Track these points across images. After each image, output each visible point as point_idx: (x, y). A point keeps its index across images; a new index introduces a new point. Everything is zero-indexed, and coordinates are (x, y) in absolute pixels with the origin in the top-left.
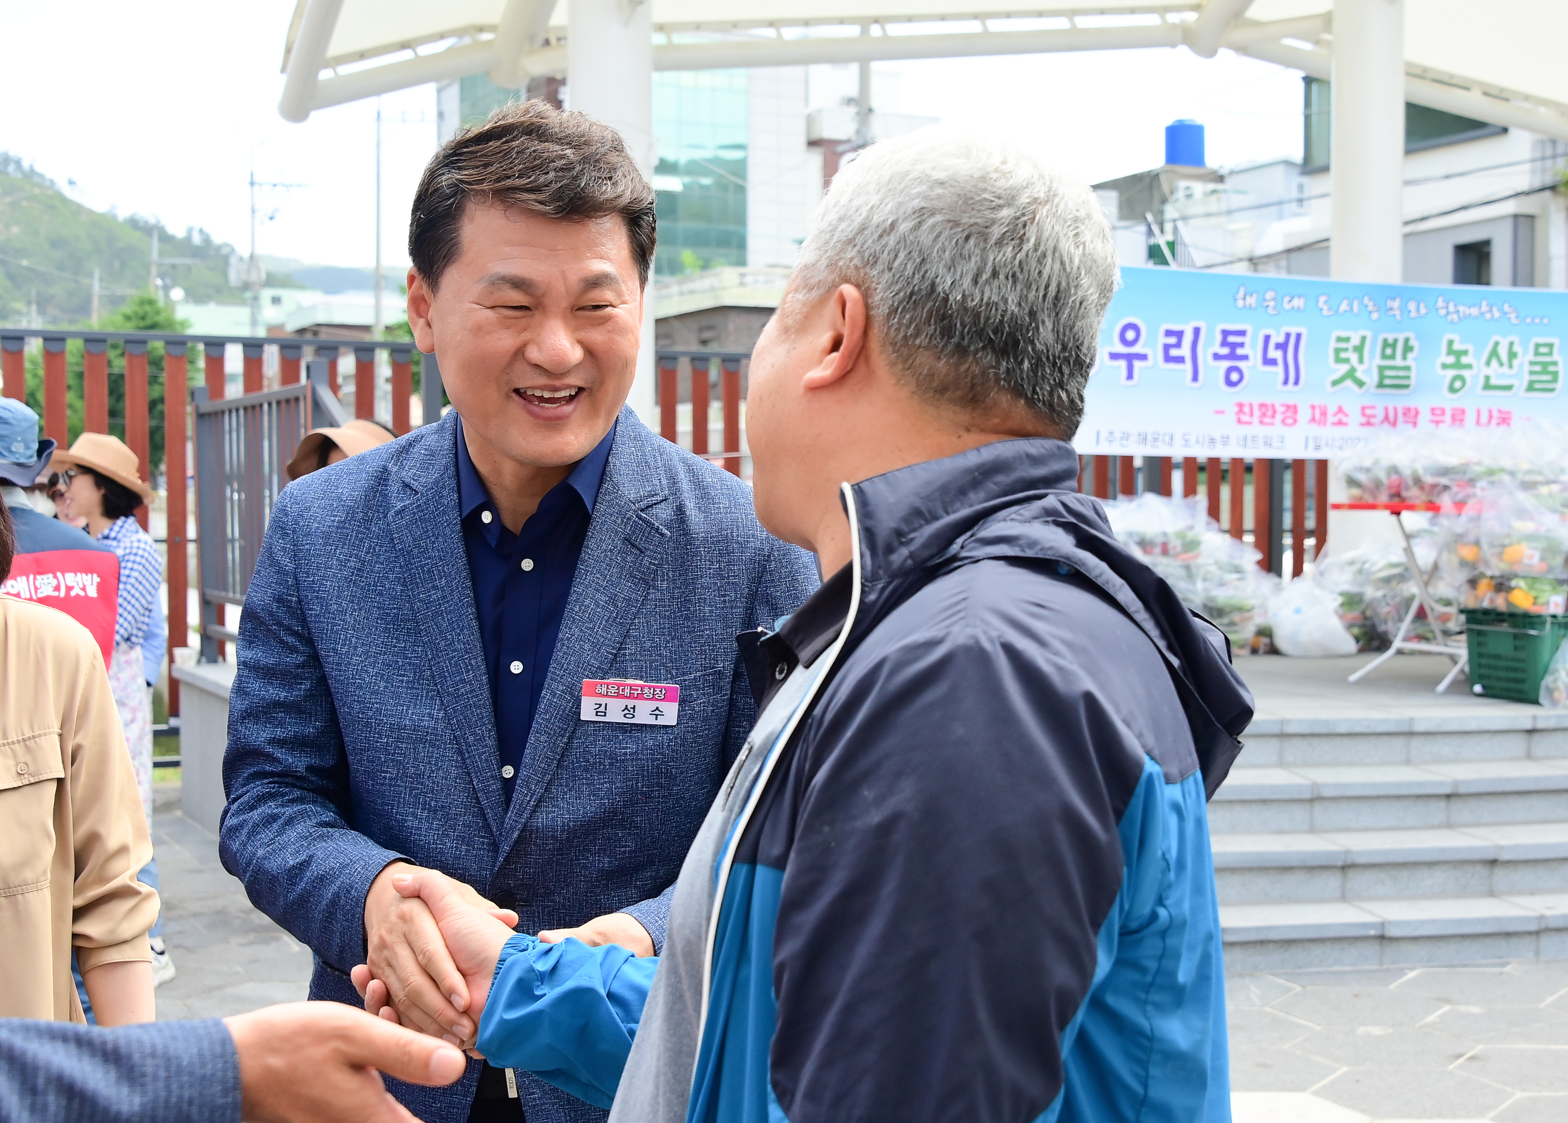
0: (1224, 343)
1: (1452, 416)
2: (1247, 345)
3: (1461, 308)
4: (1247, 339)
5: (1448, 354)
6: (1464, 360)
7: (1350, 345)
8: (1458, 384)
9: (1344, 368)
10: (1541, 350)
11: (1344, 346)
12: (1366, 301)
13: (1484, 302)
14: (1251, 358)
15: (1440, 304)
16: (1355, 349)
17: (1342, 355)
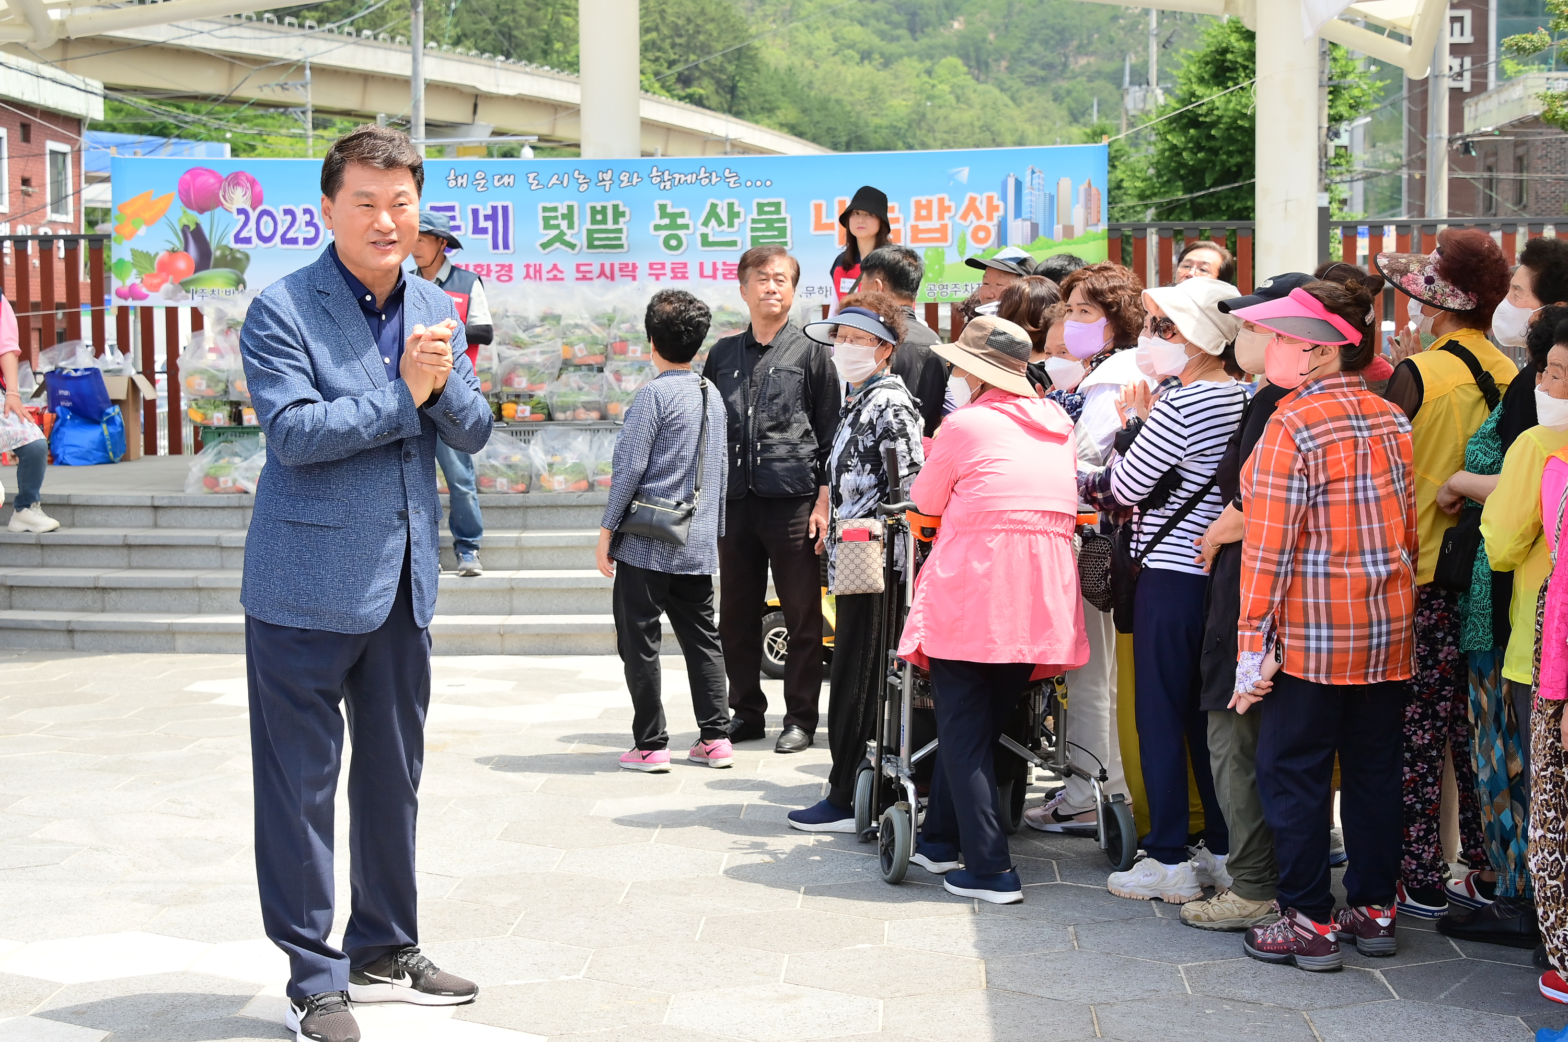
1: (673, 270)
2: (458, 218)
3: (677, 176)
4: (456, 213)
5: (661, 217)
6: (680, 221)
7: (559, 214)
8: (673, 243)
9: (554, 233)
10: (766, 209)
11: (553, 214)
12: (576, 175)
13: (703, 170)
14: (463, 228)
15: (654, 173)
16: (564, 217)
17: (552, 222)
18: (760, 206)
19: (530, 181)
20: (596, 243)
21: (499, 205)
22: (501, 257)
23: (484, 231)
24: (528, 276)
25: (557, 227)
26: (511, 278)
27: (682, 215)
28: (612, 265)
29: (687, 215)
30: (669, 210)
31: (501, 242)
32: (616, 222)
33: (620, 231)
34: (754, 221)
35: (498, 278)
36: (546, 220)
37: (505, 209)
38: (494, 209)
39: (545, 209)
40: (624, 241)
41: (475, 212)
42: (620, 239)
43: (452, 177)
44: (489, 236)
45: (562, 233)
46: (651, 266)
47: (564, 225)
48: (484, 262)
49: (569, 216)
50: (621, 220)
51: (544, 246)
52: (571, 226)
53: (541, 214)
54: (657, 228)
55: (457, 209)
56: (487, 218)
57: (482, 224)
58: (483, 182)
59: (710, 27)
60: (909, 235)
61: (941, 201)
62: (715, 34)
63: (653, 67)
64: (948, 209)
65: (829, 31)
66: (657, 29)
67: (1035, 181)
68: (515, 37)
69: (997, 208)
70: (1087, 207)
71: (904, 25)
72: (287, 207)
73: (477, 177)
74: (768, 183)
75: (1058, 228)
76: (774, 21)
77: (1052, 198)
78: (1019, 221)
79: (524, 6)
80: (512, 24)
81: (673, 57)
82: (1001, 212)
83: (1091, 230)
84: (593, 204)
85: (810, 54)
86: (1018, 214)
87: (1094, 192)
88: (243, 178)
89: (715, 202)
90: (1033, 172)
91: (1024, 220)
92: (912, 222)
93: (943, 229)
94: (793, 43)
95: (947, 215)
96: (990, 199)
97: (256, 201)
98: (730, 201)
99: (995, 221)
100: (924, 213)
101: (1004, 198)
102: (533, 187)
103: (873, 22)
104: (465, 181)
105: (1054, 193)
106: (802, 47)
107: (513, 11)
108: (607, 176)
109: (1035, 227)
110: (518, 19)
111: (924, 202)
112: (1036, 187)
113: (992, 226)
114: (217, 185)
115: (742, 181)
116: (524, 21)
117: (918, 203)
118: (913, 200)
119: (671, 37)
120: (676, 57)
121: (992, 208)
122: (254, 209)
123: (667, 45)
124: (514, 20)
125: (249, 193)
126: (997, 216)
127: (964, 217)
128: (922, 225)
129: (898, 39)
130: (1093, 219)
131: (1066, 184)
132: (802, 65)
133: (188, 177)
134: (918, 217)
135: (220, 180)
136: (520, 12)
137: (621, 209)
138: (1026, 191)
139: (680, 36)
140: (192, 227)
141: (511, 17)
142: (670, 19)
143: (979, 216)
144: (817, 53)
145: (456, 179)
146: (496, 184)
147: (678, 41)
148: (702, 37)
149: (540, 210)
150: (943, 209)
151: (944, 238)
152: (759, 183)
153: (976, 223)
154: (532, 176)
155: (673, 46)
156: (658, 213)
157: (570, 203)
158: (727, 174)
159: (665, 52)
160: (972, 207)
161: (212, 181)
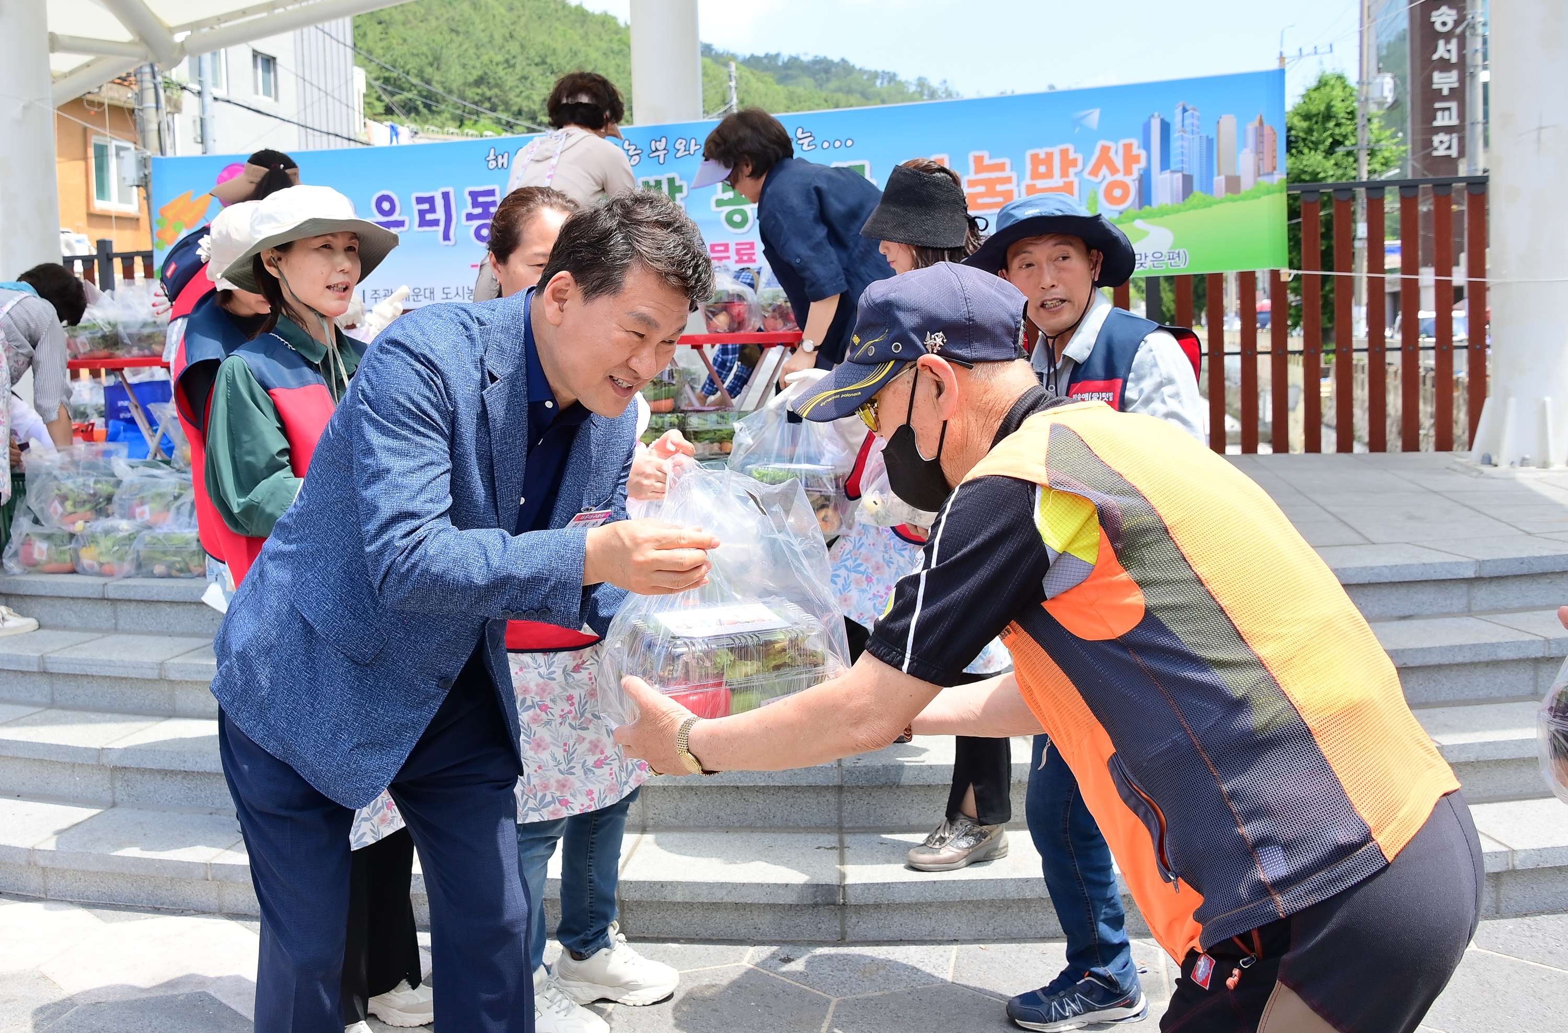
0: (475, 204)
1: (738, 252)
8: (737, 218)
43: (492, 157)
50: (679, 195)
54: (720, 203)
61: (1064, 153)
64: (1074, 163)
67: (1188, 122)
69: (1137, 159)
70: (1259, 152)
74: (849, 143)
75: (1219, 181)
77: (1210, 141)
78: (1167, 174)
82: (1143, 164)
83: (1264, 181)
86: (1165, 164)
87: (1267, 131)
90: (1185, 110)
92: (1028, 181)
96: (1128, 147)
99: (1136, 175)
101: (1147, 146)
105: (1212, 135)
108: (661, 145)
109: (1188, 181)
111: (1042, 156)
112: (1189, 129)
117: (1035, 158)
118: (1028, 153)
121: (1130, 159)
126: (1137, 169)
127: (1095, 172)
130: (1267, 167)
131: (1228, 123)
134: (1035, 175)
138: (1175, 135)
143: (1114, 170)
145: (496, 159)
150: (1067, 163)
152: (837, 144)
153: (1110, 179)
160: (1105, 159)
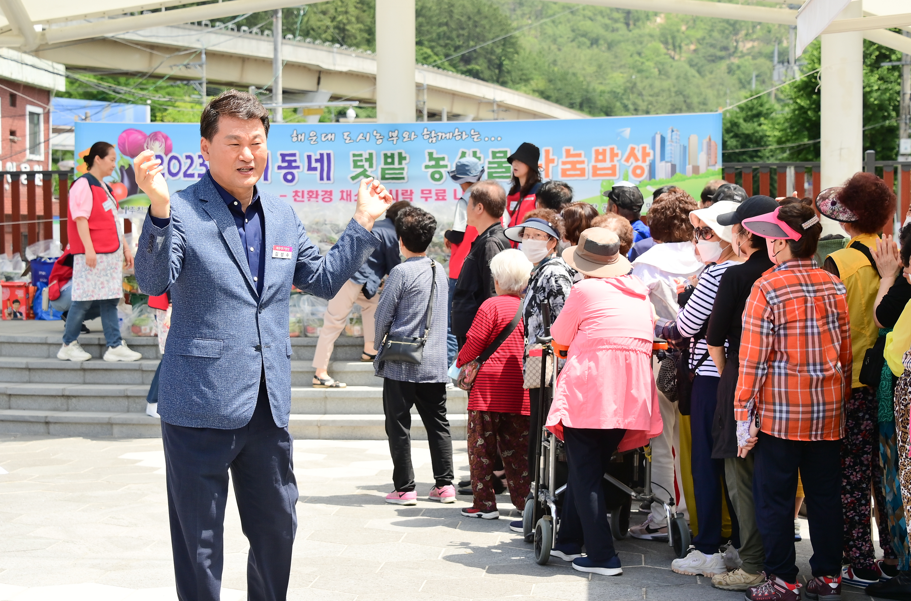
0: (283, 161)
1: (437, 194)
2: (298, 161)
3: (440, 134)
4: (297, 158)
5: (430, 160)
6: (442, 163)
7: (363, 158)
8: (437, 176)
9: (360, 170)
10: (498, 155)
11: (359, 158)
12: (375, 133)
13: (457, 130)
14: (301, 167)
15: (425, 132)
16: (367, 160)
17: (359, 163)
18: (494, 153)
19: (345, 137)
20: (387, 176)
21: (325, 152)
22: (325, 185)
23: (315, 169)
24: (342, 198)
25: (362, 166)
26: (331, 200)
27: (443, 159)
28: (397, 191)
29: (446, 159)
30: (435, 156)
31: (325, 176)
32: (400, 163)
33: (403, 169)
34: (490, 163)
35: (323, 200)
36: (355, 162)
37: (329, 155)
38: (322, 155)
39: (354, 155)
40: (405, 175)
41: (309, 157)
42: (402, 174)
43: (295, 135)
44: (318, 173)
45: (365, 170)
46: (422, 192)
47: (367, 165)
48: (314, 189)
49: (370, 159)
50: (404, 162)
51: (353, 178)
52: (371, 166)
53: (352, 159)
54: (427, 167)
55: (297, 155)
56: (317, 161)
57: (314, 164)
58: (315, 138)
59: (484, 22)
60: (591, 171)
61: (612, 150)
62: (487, 27)
63: (444, 50)
64: (617, 155)
65: (568, 25)
66: (446, 24)
67: (674, 137)
68: (348, 30)
69: (648, 154)
70: (709, 154)
71: (622, 20)
72: (188, 154)
73: (311, 135)
74: (499, 139)
75: (689, 168)
76: (530, 18)
77: (685, 148)
78: (663, 163)
79: (354, 9)
80: (345, 21)
81: (458, 43)
82: (651, 157)
83: (711, 169)
84: (385, 152)
85: (555, 41)
86: (663, 158)
87: (713, 144)
88: (160, 135)
89: (465, 150)
90: (673, 131)
91: (667, 162)
92: (593, 163)
93: (613, 168)
94: (543, 33)
95: (616, 159)
96: (644, 149)
97: (168, 150)
98: (474, 150)
99: (648, 163)
100: (601, 157)
101: (653, 148)
102: (347, 141)
103: (599, 18)
104: (303, 137)
105: (686, 144)
106: (549, 37)
107: (346, 12)
108: (395, 135)
109: (673, 167)
110: (350, 18)
111: (601, 151)
112: (674, 140)
113: (646, 166)
114: (143, 140)
115: (482, 137)
116: (353, 19)
117: (597, 152)
118: (594, 149)
119: (456, 30)
120: (461, 43)
121: (645, 155)
122: (166, 155)
123: (454, 34)
124: (347, 19)
125: (164, 145)
126: (649, 159)
127: (627, 160)
128: (600, 165)
129: (617, 30)
130: (712, 162)
131: (694, 139)
132: (549, 49)
133: (124, 135)
134: (597, 160)
135: (145, 137)
136: (352, 13)
137: (404, 155)
138: (667, 143)
139: (463, 29)
140: (127, 167)
141: (345, 17)
142: (456, 16)
143: (637, 160)
144: (560, 40)
145: (297, 136)
146: (323, 139)
147: (461, 32)
148: (478, 30)
149: (351, 156)
150: (614, 155)
151: (614, 174)
152: (493, 139)
153: (635, 164)
154: (346, 134)
155: (458, 36)
156: (427, 157)
157: (371, 151)
158: (472, 133)
159: (452, 39)
160: (632, 154)
161: (140, 137)
